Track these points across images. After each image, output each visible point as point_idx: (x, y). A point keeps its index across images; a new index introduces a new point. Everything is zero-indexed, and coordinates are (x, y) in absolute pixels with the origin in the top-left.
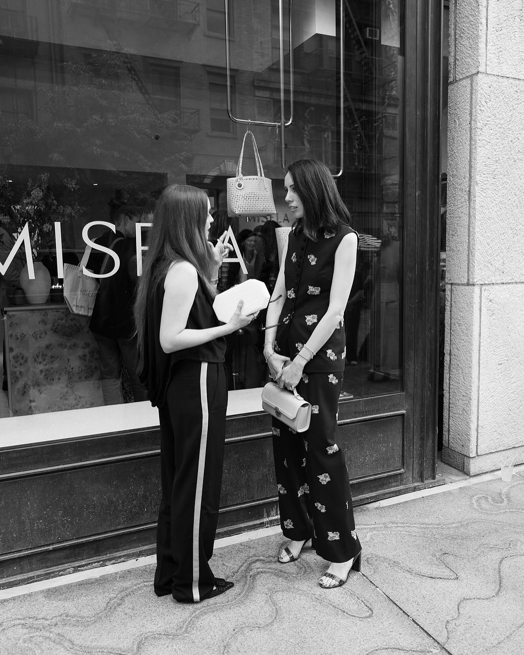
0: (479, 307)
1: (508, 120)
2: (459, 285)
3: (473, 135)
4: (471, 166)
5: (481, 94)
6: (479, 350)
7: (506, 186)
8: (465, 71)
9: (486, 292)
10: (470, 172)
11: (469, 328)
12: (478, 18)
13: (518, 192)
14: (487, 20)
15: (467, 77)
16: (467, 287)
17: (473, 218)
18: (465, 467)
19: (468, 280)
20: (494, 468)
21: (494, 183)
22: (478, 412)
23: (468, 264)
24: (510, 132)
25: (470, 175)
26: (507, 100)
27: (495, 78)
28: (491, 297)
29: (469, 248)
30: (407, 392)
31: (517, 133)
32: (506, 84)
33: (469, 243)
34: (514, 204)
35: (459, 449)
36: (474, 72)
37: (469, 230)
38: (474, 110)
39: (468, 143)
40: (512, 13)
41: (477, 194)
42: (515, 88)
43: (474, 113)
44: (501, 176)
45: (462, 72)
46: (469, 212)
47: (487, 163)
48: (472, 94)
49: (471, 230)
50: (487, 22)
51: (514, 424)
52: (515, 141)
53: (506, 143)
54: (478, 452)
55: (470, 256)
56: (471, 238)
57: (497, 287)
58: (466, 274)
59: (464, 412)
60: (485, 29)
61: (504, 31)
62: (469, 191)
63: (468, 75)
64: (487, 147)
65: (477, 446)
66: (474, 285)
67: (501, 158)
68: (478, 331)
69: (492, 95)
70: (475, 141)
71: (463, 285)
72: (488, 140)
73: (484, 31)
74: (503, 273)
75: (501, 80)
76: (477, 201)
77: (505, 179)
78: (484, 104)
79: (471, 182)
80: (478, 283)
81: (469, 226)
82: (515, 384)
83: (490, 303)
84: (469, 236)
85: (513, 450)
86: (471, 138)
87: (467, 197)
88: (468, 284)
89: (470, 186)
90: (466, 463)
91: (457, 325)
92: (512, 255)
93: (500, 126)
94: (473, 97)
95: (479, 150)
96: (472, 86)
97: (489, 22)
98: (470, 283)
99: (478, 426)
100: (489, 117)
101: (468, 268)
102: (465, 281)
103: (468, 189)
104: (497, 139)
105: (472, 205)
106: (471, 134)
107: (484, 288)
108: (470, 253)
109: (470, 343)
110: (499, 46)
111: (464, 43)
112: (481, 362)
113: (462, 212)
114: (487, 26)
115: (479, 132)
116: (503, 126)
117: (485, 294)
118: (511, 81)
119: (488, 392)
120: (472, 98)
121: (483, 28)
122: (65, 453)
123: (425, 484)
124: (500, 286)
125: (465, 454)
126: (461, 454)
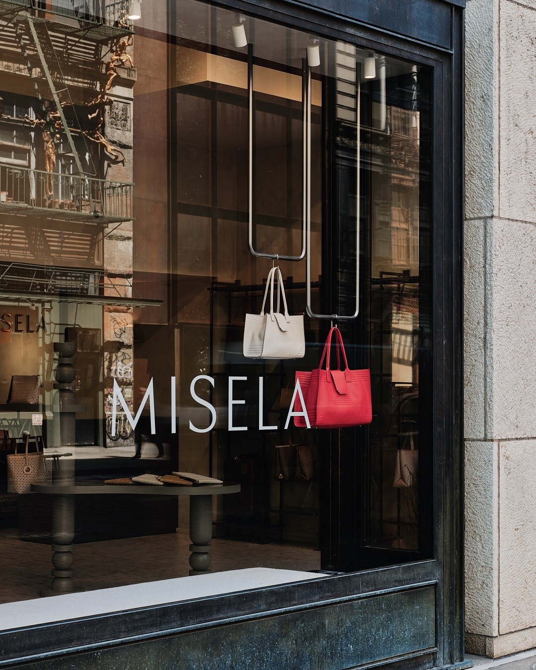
0: (497, 465)
1: (518, 264)
2: (473, 440)
3: (488, 280)
4: (485, 312)
5: (496, 238)
6: (499, 513)
7: (517, 333)
8: (478, 211)
9: (504, 448)
10: (485, 318)
11: (488, 487)
12: (492, 161)
13: (527, 339)
14: (499, 164)
15: (480, 218)
16: (483, 443)
17: (490, 367)
18: (487, 650)
19: (486, 435)
20: (514, 651)
21: (508, 330)
22: (499, 584)
23: (485, 418)
24: (520, 277)
25: (486, 322)
26: (516, 243)
27: (507, 222)
28: (508, 453)
29: (485, 399)
30: (438, 560)
31: (526, 277)
32: (515, 227)
33: (486, 394)
34: (525, 352)
35: (478, 630)
36: (488, 214)
37: (485, 380)
38: (489, 254)
39: (482, 287)
40: (519, 156)
41: (494, 343)
42: (523, 231)
43: (489, 257)
44: (514, 323)
45: (474, 211)
46: (485, 361)
47: (502, 309)
48: (485, 236)
49: (488, 380)
50: (499, 166)
51: (530, 599)
52: (524, 285)
53: (517, 287)
54: (500, 631)
55: (488, 408)
56: (488, 389)
57: (512, 442)
58: (483, 428)
59: (484, 586)
60: (498, 172)
61: (513, 174)
62: (485, 338)
63: (480, 216)
64: (501, 292)
65: (499, 623)
66: (492, 440)
67: (513, 304)
68: (497, 492)
69: (505, 238)
70: (491, 286)
71: (480, 440)
72: (502, 286)
73: (497, 176)
74: (517, 427)
75: (511, 223)
76: (494, 350)
77: (517, 326)
78: (498, 248)
79: (487, 328)
80: (496, 438)
81: (485, 376)
82: (530, 553)
83: (507, 461)
84: (485, 387)
85: (530, 630)
86: (486, 283)
87: (482, 344)
88: (485, 440)
89: (485, 333)
90: (488, 645)
91: (472, 486)
92: (524, 408)
93: (511, 270)
94: (488, 240)
95: (495, 295)
96: (485, 229)
97: (501, 166)
98: (488, 438)
99: (499, 600)
100: (503, 262)
101: (485, 422)
102: (482, 436)
103: (482, 336)
104: (509, 284)
105: (488, 354)
106: (485, 278)
107: (501, 443)
108: (487, 406)
109: (490, 506)
110: (509, 189)
111: (474, 182)
112: (500, 527)
113: (475, 360)
114: (499, 170)
115: (495, 277)
116: (514, 270)
117: (502, 451)
118: (519, 223)
119: (507, 560)
120: (486, 241)
121: (496, 171)
122: (173, 617)
123: (456, 666)
124: (515, 441)
125: (487, 634)
126: (482, 635)
